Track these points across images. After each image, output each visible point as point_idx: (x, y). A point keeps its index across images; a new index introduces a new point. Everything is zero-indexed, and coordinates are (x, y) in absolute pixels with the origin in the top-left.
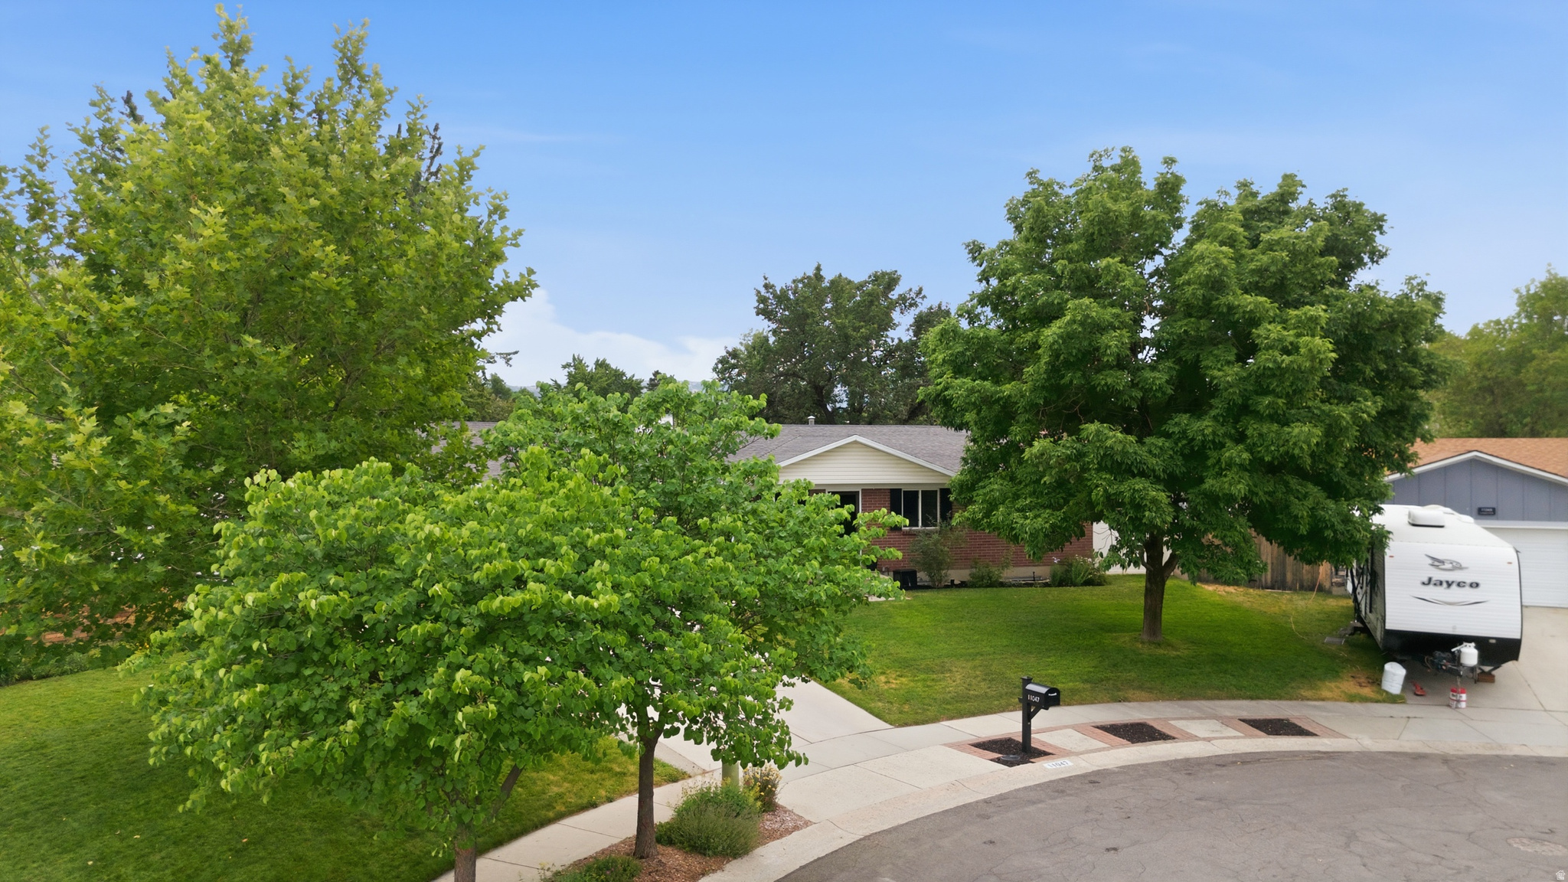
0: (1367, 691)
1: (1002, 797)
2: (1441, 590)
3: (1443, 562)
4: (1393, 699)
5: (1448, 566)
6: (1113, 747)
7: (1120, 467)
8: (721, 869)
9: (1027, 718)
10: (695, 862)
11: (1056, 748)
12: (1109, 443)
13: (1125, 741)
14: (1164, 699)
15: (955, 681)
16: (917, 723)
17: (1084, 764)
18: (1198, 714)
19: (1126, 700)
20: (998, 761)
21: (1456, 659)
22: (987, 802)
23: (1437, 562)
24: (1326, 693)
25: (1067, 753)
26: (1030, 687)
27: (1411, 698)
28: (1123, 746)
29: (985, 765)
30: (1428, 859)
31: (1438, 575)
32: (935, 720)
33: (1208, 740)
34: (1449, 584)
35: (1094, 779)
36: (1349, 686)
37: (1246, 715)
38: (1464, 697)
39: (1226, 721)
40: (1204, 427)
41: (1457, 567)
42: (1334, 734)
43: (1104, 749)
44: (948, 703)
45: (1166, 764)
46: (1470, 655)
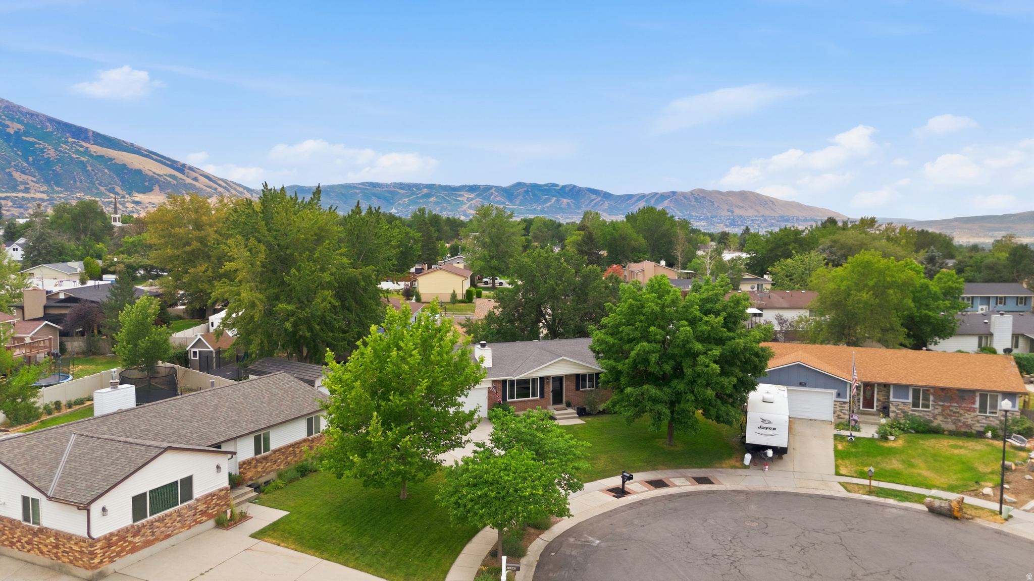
0: (738, 464)
1: (615, 510)
2: (764, 430)
3: (765, 421)
4: (746, 467)
5: (767, 422)
6: (650, 490)
7: (655, 401)
8: (543, 533)
9: (624, 482)
10: (537, 531)
11: (632, 490)
12: (651, 393)
13: (653, 488)
14: (670, 469)
15: (601, 463)
16: (589, 482)
17: (640, 497)
18: (679, 476)
19: (658, 470)
20: (614, 496)
21: (766, 454)
22: (611, 511)
23: (763, 421)
24: (724, 466)
25: (636, 493)
26: (625, 474)
27: (752, 467)
28: (653, 489)
29: (610, 498)
30: (721, 527)
31: (764, 425)
32: (595, 480)
33: (679, 486)
34: (767, 429)
35: (642, 503)
36: (733, 462)
37: (695, 475)
38: (767, 467)
39: (687, 478)
40: (681, 386)
41: (770, 422)
42: (720, 483)
43: (647, 491)
44: (599, 473)
45: (664, 496)
46: (770, 453)
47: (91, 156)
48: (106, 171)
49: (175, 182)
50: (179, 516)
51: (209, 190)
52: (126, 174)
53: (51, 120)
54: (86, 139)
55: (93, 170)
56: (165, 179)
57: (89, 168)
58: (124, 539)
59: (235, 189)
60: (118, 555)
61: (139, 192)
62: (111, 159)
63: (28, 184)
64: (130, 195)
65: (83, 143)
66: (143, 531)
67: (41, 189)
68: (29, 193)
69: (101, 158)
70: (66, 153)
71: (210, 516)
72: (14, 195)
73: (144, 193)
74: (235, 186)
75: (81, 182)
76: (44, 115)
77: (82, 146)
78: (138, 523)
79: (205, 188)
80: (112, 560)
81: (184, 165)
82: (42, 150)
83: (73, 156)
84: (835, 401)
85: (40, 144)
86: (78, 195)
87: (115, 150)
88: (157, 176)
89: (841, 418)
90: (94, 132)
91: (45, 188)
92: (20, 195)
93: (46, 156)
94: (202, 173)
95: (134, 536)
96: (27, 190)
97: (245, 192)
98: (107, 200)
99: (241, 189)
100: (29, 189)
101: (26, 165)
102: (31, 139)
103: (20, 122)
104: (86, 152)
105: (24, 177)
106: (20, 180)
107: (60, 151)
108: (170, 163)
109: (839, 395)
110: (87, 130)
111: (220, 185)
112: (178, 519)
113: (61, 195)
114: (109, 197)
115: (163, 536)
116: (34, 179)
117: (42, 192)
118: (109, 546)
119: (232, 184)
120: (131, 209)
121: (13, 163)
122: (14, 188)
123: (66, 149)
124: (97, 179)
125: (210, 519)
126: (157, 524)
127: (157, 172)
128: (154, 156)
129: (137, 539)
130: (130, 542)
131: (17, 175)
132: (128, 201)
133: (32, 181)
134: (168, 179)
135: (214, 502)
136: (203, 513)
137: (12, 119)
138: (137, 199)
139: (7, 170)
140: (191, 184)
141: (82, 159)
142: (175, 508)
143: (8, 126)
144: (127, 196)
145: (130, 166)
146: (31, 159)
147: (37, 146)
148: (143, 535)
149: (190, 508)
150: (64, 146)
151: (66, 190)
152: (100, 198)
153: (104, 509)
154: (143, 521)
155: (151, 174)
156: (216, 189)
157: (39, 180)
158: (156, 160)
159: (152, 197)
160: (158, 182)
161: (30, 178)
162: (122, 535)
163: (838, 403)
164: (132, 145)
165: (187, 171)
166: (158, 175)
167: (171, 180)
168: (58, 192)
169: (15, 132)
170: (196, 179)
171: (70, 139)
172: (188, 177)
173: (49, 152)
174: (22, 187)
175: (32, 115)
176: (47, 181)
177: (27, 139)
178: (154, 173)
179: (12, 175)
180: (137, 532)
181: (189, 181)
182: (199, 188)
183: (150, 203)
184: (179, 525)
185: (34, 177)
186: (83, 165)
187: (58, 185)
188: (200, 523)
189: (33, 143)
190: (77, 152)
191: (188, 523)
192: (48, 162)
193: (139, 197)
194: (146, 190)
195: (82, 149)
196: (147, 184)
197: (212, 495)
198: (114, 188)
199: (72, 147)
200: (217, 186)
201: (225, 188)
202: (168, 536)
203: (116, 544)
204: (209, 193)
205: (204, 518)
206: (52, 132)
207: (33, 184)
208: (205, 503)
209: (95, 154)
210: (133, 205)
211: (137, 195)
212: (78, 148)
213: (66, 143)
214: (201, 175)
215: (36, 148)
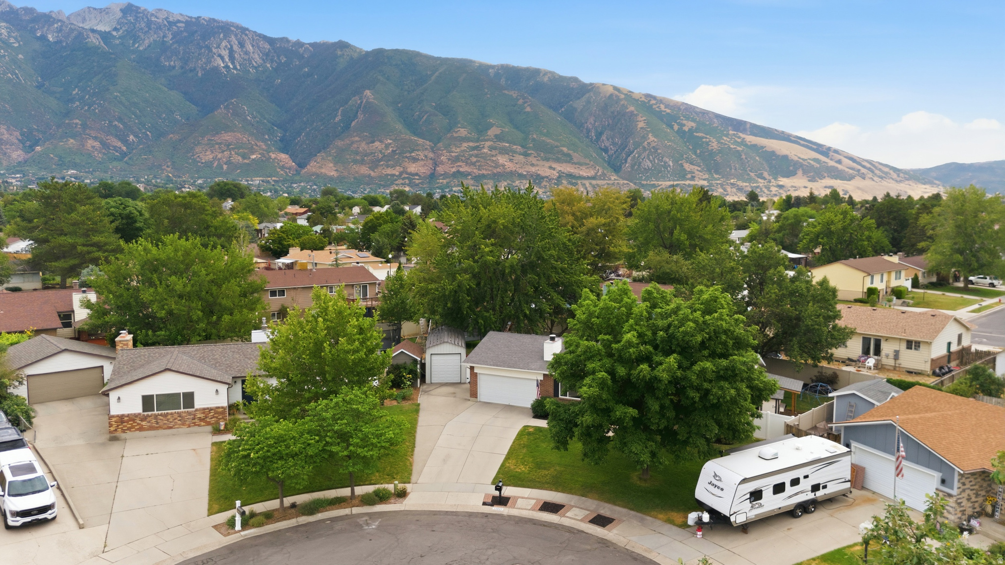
0: (680, 520)
5: (718, 478)
11: (514, 504)
20: (485, 502)
23: (715, 476)
31: (714, 481)
34: (715, 487)
36: (679, 516)
41: (720, 480)
47: (746, 145)
48: (757, 158)
49: (818, 166)
50: (180, 416)
51: (851, 171)
52: (774, 160)
53: (718, 116)
54: (744, 131)
55: (746, 158)
56: (809, 163)
57: (743, 157)
58: (134, 420)
59: (880, 170)
60: (129, 429)
61: (784, 177)
62: (762, 147)
63: (694, 173)
64: (776, 179)
65: (741, 135)
66: (149, 419)
67: (704, 178)
68: (694, 180)
69: (754, 147)
70: (726, 144)
71: (208, 424)
72: (683, 182)
73: (788, 177)
74: (880, 167)
75: (736, 169)
76: (713, 113)
77: (739, 137)
78: (146, 413)
79: (847, 170)
80: (124, 431)
81: (829, 149)
82: (707, 144)
83: (732, 146)
84: (937, 489)
85: (706, 138)
86: (732, 181)
87: (767, 138)
88: (801, 161)
89: (944, 517)
90: (751, 124)
91: (707, 176)
92: (687, 182)
93: (710, 148)
94: (846, 155)
95: (142, 420)
96: (693, 178)
97: (891, 172)
98: (755, 185)
99: (886, 170)
100: (694, 177)
101: (694, 157)
102: (700, 135)
103: (694, 120)
104: (743, 143)
105: (692, 167)
106: (689, 170)
107: (722, 143)
108: (815, 147)
109: (943, 482)
110: (745, 122)
111: (864, 167)
112: (179, 418)
113: (718, 182)
114: (757, 182)
115: (165, 426)
116: (699, 169)
117: (704, 180)
118: (122, 422)
119: (877, 165)
120: (774, 193)
121: (685, 156)
122: (683, 178)
123: (726, 140)
124: (749, 166)
125: (208, 425)
126: (161, 417)
127: (802, 157)
128: (802, 142)
129: (144, 423)
130: (138, 424)
131: (687, 166)
132: (773, 185)
133: (698, 170)
134: (812, 162)
135: (212, 414)
136: (201, 419)
137: (688, 119)
138: (781, 183)
139: (680, 162)
140: (834, 166)
141: (739, 148)
142: (177, 411)
143: (684, 125)
144: (773, 180)
145: (778, 153)
146: (698, 151)
147: (704, 140)
148: (149, 422)
149: (189, 413)
150: (725, 138)
151: (723, 177)
152: (749, 183)
153: (119, 398)
154: (150, 413)
155: (796, 159)
156: (859, 170)
157: (703, 169)
158: (803, 146)
159: (795, 180)
160: (801, 165)
161: (696, 168)
162: (132, 418)
163: (941, 494)
164: (783, 132)
165: (831, 154)
166: (803, 159)
167: (814, 164)
168: (716, 180)
169: (690, 130)
170: (839, 162)
171: (731, 132)
172: (831, 160)
173: (713, 144)
174: (689, 176)
175: (704, 113)
176: (709, 171)
177: (698, 134)
178: (799, 158)
179: (683, 166)
180: (144, 419)
181: (832, 163)
182: (841, 170)
183: (792, 187)
184: (179, 422)
185: (699, 166)
186: (738, 154)
187: (717, 172)
188: (199, 425)
189: (703, 138)
190: (736, 143)
191: (187, 423)
192: (712, 154)
193: (783, 181)
194: (790, 174)
195: (739, 140)
196: (791, 168)
197: (210, 409)
198: (762, 174)
199: (731, 139)
200: (860, 167)
201: (869, 169)
202: (171, 428)
203: (127, 422)
204: (851, 174)
205: (203, 424)
206: (718, 127)
207: (698, 172)
208: (204, 413)
209: (749, 144)
210: (776, 189)
211: (781, 179)
212: (736, 139)
213: (727, 135)
214: (846, 157)
215: (703, 142)
